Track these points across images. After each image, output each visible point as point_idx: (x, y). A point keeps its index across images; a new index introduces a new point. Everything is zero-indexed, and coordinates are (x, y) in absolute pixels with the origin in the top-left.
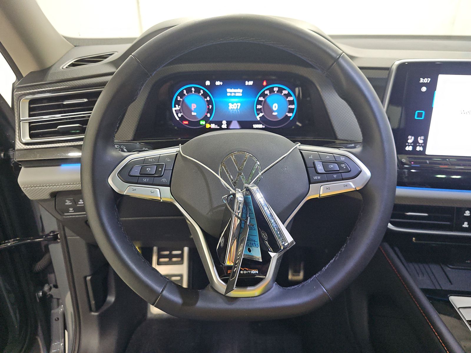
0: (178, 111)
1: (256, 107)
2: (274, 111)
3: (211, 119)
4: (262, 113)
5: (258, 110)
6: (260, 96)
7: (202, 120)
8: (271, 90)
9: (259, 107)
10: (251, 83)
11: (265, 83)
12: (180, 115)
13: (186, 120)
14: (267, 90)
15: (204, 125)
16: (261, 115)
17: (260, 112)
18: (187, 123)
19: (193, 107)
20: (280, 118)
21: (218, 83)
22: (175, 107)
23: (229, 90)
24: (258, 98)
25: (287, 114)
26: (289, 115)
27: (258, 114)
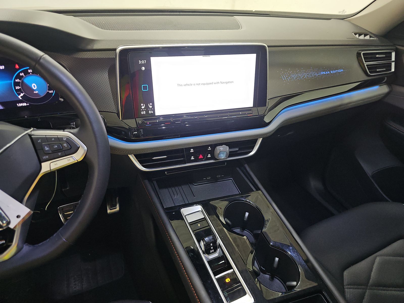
1: (15, 88)
2: (34, 90)
4: (23, 93)
5: (17, 91)
6: (16, 78)
8: (26, 72)
9: (18, 88)
10: (2, 67)
11: (17, 67)
14: (21, 72)
16: (22, 95)
17: (20, 92)
20: (42, 95)
24: (15, 80)
25: (48, 91)
26: (51, 92)
27: (19, 94)
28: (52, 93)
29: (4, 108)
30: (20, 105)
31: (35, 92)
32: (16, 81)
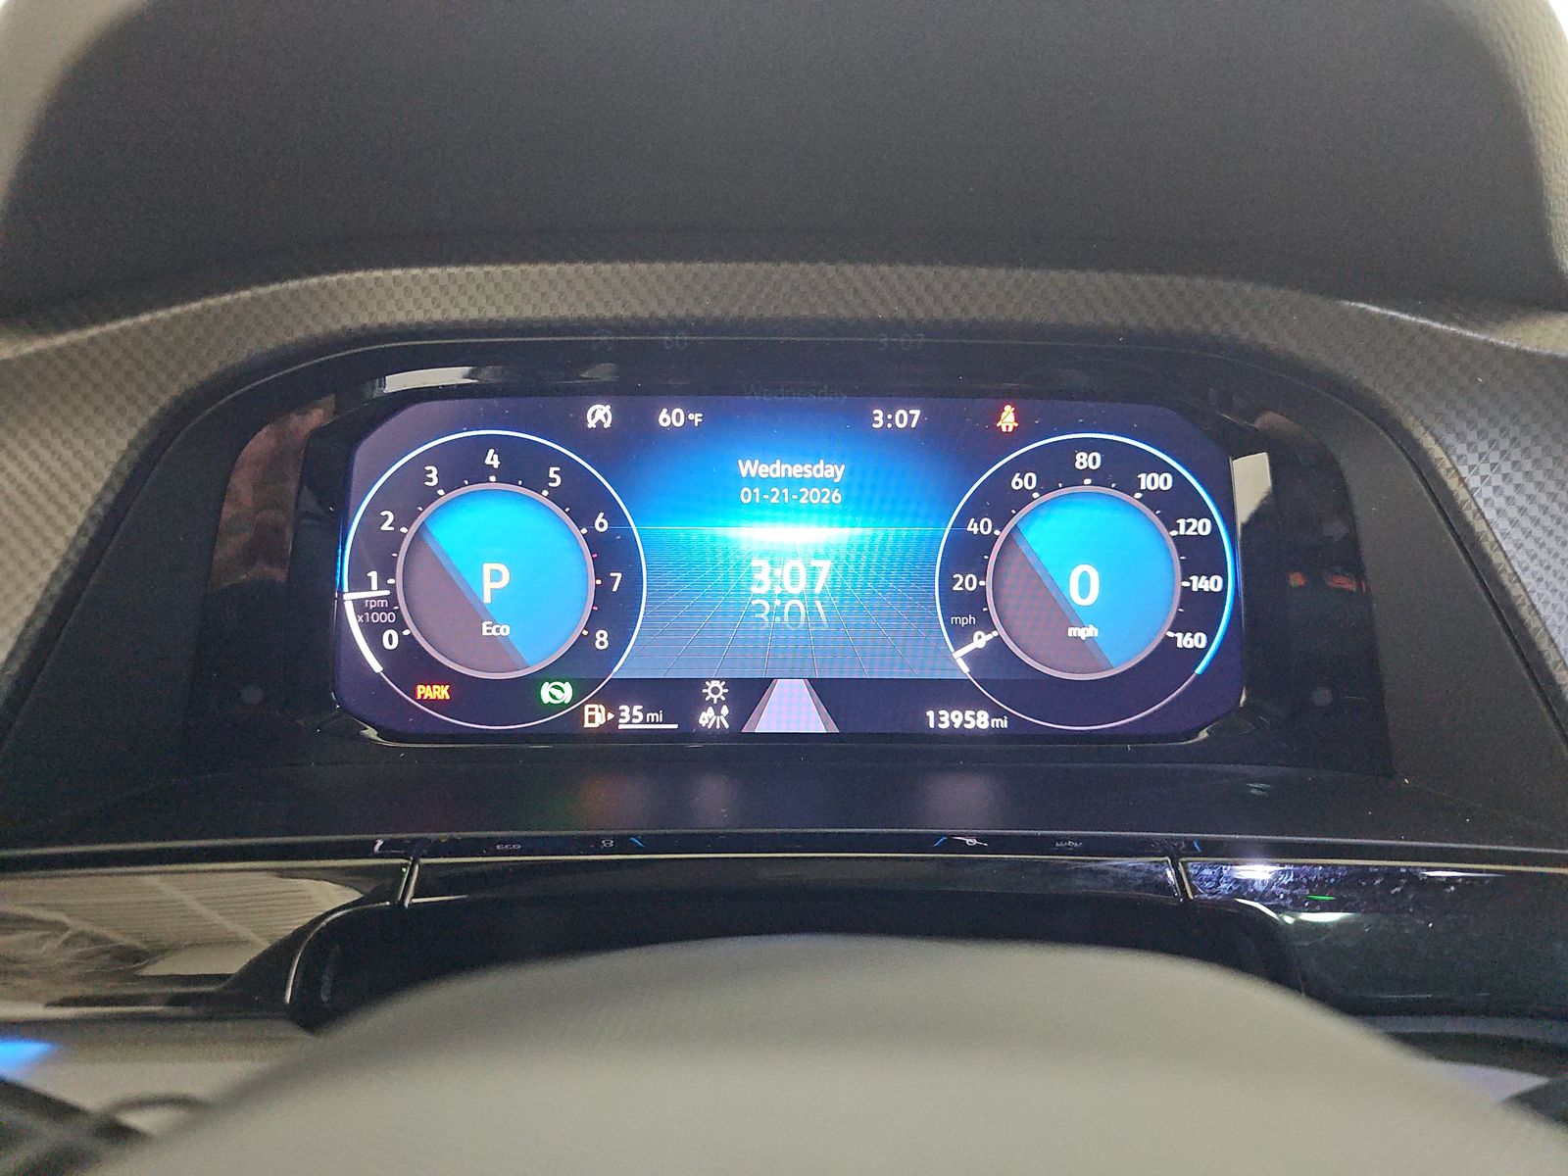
0: (378, 610)
1: (947, 583)
2: (1073, 616)
3: (618, 671)
4: (988, 628)
5: (955, 604)
6: (973, 511)
7: (552, 673)
8: (1056, 468)
9: (967, 583)
10: (908, 417)
11: (1008, 420)
12: (391, 640)
13: (436, 674)
14: (1021, 466)
15: (563, 706)
16: (980, 640)
17: (972, 619)
18: (441, 692)
19: (491, 581)
20: (1122, 657)
21: (669, 418)
22: (360, 582)
23: (747, 468)
24: (962, 520)
25: (1171, 634)
26: (1185, 641)
27: (960, 636)
28: (1199, 653)
29: (835, 730)
30: (951, 719)
31: (1072, 632)
32: (973, 527)
